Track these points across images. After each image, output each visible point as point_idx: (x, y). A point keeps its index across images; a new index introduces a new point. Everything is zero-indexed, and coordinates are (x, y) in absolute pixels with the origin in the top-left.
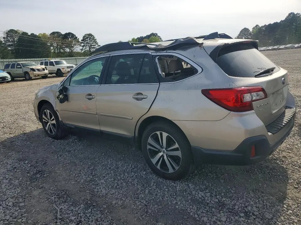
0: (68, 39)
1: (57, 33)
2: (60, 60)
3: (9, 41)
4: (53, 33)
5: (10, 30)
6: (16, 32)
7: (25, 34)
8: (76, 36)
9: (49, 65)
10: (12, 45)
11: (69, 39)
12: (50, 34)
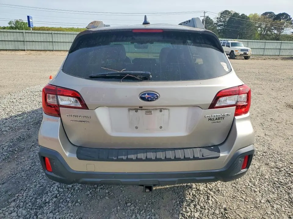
0: (280, 20)
1: (270, 13)
2: (238, 42)
3: (221, 21)
4: (266, 14)
5: (225, 11)
6: (229, 12)
7: (236, 14)
8: (291, 17)
9: (225, 46)
10: (222, 25)
11: (282, 20)
12: (262, 15)
